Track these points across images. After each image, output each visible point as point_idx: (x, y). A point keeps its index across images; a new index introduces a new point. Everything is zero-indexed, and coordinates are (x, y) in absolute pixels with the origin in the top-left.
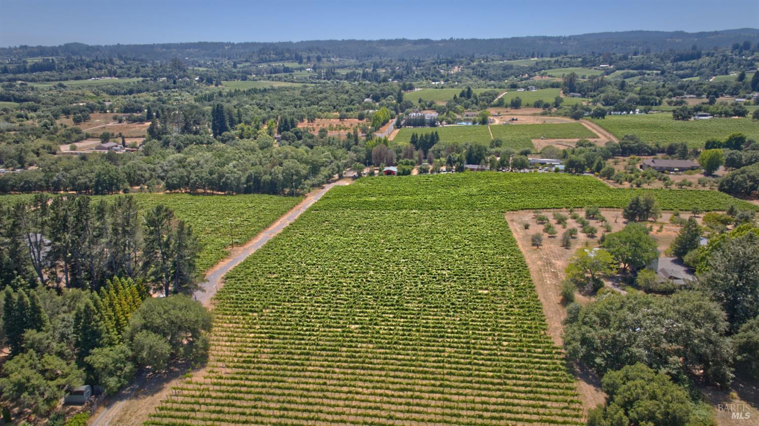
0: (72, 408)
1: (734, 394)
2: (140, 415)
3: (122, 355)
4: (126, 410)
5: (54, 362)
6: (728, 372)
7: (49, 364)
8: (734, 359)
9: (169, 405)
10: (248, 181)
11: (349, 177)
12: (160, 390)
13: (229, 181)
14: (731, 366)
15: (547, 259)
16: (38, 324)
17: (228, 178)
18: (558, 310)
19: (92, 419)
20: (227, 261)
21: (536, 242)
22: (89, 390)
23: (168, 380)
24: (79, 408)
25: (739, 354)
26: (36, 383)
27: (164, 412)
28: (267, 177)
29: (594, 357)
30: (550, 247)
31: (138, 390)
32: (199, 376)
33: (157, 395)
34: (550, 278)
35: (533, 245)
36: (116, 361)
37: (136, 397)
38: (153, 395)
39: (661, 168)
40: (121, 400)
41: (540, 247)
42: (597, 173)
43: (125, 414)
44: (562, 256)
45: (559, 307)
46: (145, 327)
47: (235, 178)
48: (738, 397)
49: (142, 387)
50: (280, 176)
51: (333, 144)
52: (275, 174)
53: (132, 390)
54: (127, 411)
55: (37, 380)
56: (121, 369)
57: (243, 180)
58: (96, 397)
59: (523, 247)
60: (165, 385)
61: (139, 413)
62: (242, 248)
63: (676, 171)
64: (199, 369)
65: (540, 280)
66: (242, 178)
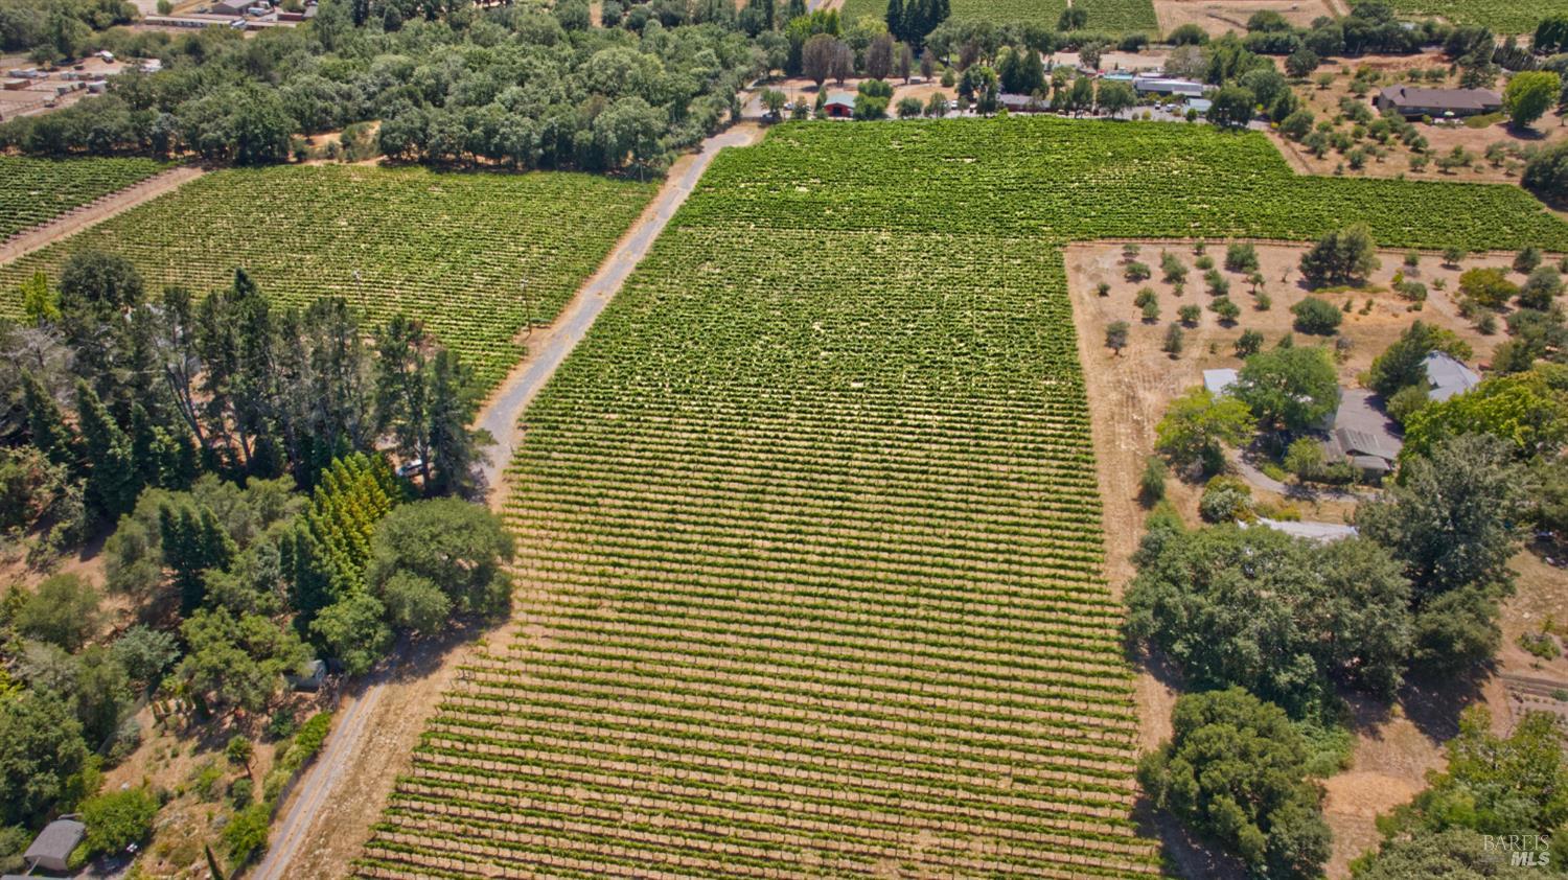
0: (300, 697)
1: (1398, 709)
2: (412, 716)
3: (369, 614)
4: (387, 704)
5: (262, 628)
6: (1394, 676)
7: (255, 634)
8: (1411, 653)
9: (457, 700)
10: (545, 141)
11: (754, 119)
12: (436, 666)
13: (508, 143)
14: (1404, 663)
15: (1130, 386)
16: (223, 561)
17: (505, 137)
18: (1130, 515)
19: (335, 719)
20: (523, 368)
21: (1116, 337)
22: (323, 668)
23: (447, 647)
24: (311, 696)
25: (1421, 647)
26: (242, 668)
27: (450, 714)
28: (584, 136)
29: (1174, 640)
30: (1144, 348)
31: (401, 664)
32: (499, 641)
33: (433, 677)
34: (1127, 436)
35: (1109, 344)
36: (360, 624)
37: (399, 678)
38: (426, 677)
39: (1417, 109)
40: (376, 683)
41: (1122, 351)
42: (1275, 125)
43: (387, 711)
44: (1159, 378)
45: (1133, 506)
46: (401, 563)
47: (519, 138)
48: (1403, 714)
49: (406, 659)
50: (611, 135)
51: (718, 17)
52: (602, 131)
53: (391, 663)
54: (389, 705)
55: (241, 661)
56: (368, 636)
57: (536, 139)
58: (334, 678)
59: (1088, 350)
60: (445, 657)
61: (410, 710)
62: (546, 333)
63: (1447, 118)
64: (497, 627)
65: (1108, 442)
66: (534, 135)
